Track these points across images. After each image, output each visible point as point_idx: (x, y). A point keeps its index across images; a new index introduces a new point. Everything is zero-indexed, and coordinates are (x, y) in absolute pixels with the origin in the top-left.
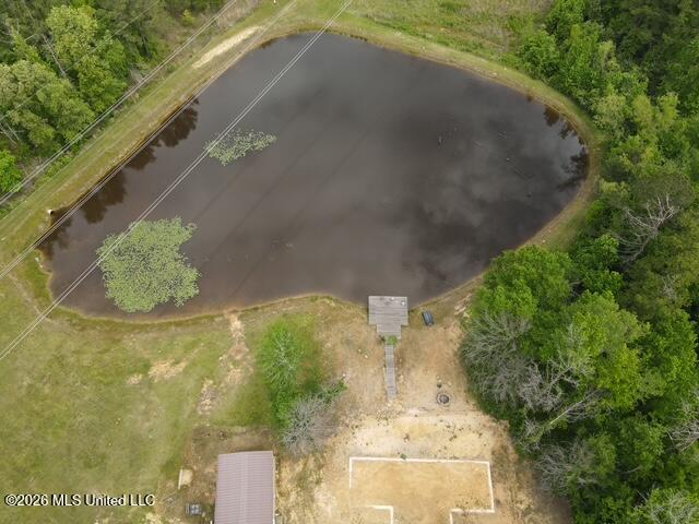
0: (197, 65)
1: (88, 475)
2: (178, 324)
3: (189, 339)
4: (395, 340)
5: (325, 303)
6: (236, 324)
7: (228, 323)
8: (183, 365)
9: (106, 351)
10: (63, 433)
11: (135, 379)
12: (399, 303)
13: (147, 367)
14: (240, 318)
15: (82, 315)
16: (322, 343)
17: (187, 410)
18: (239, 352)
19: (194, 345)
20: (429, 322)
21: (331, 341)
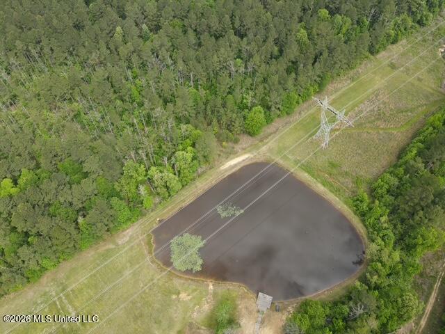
0: (223, 168)
1: (155, 326)
2: (192, 280)
3: (194, 287)
4: (263, 313)
5: (243, 289)
6: (211, 287)
7: (208, 285)
8: (191, 297)
9: (167, 282)
10: (150, 308)
11: (174, 297)
12: (269, 298)
13: (179, 293)
14: (213, 285)
15: (161, 265)
16: (238, 305)
17: (188, 314)
18: (209, 298)
19: (195, 290)
20: (277, 310)
21: (241, 305)
